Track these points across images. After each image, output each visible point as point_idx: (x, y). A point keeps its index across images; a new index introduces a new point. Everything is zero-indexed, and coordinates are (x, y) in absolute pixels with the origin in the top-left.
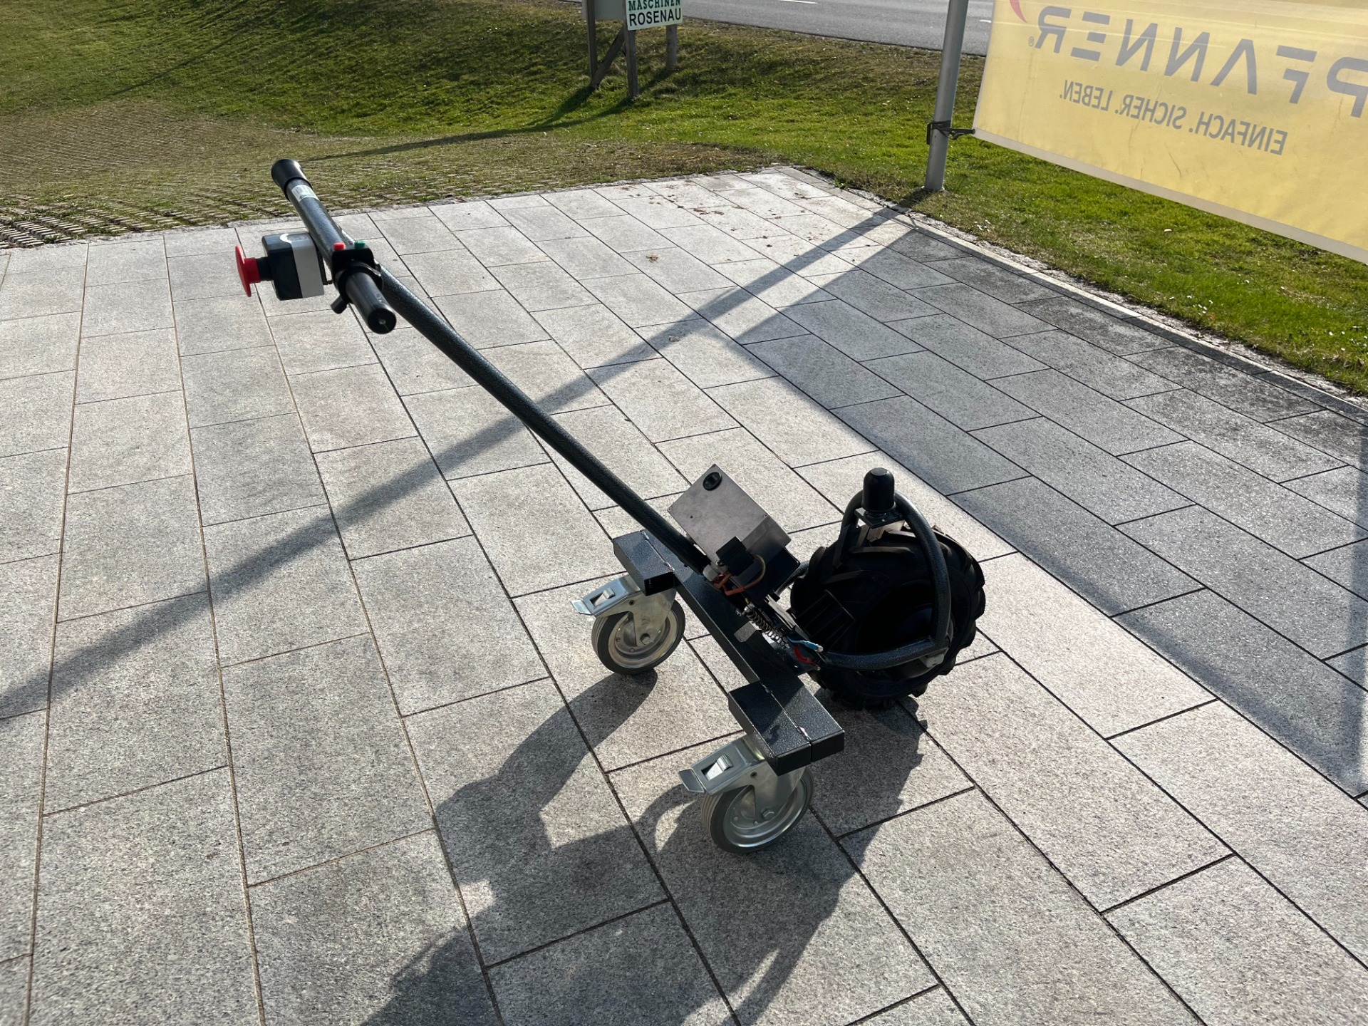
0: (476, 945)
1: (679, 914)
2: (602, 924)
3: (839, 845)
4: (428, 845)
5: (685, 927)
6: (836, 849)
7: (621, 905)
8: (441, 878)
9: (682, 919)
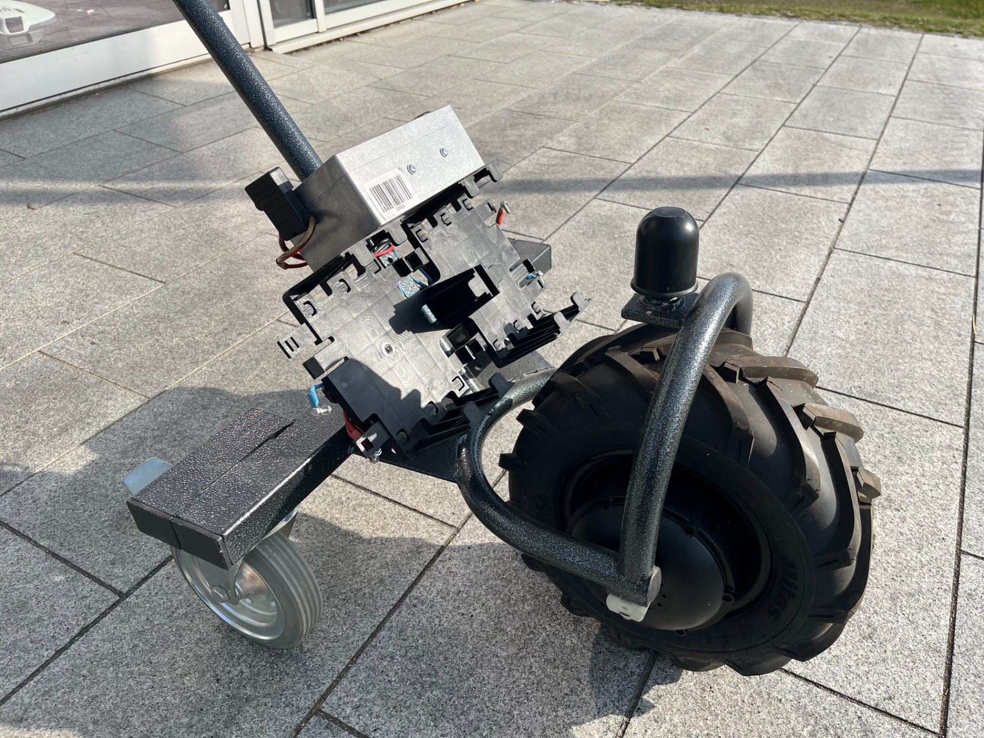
1: (104, 615)
2: (65, 561)
3: (307, 720)
4: (126, 406)
5: (84, 630)
6: (297, 719)
7: (99, 561)
8: (88, 431)
9: (96, 622)
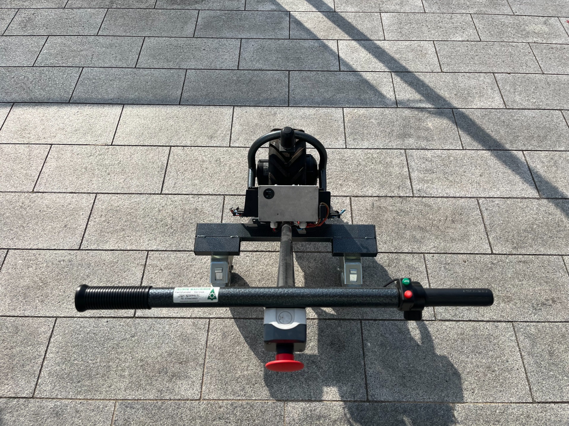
0: (355, 401)
1: (368, 320)
2: (363, 349)
4: (294, 408)
5: (375, 320)
7: (357, 338)
8: (315, 407)
9: (371, 320)
